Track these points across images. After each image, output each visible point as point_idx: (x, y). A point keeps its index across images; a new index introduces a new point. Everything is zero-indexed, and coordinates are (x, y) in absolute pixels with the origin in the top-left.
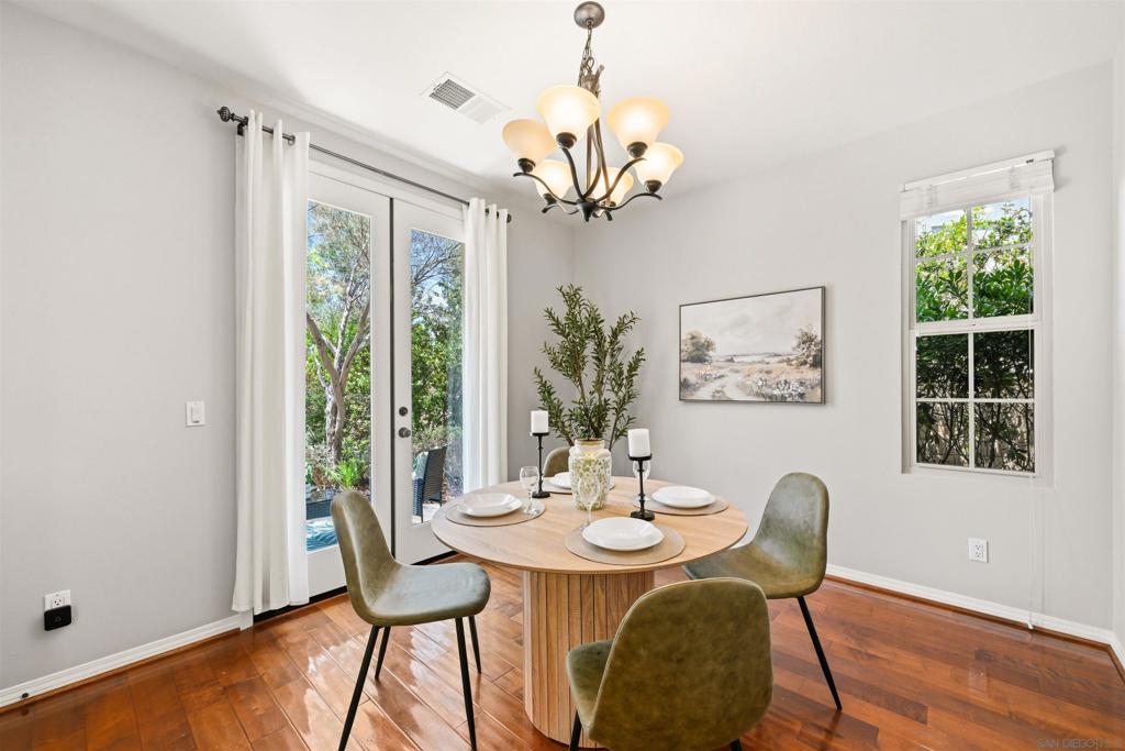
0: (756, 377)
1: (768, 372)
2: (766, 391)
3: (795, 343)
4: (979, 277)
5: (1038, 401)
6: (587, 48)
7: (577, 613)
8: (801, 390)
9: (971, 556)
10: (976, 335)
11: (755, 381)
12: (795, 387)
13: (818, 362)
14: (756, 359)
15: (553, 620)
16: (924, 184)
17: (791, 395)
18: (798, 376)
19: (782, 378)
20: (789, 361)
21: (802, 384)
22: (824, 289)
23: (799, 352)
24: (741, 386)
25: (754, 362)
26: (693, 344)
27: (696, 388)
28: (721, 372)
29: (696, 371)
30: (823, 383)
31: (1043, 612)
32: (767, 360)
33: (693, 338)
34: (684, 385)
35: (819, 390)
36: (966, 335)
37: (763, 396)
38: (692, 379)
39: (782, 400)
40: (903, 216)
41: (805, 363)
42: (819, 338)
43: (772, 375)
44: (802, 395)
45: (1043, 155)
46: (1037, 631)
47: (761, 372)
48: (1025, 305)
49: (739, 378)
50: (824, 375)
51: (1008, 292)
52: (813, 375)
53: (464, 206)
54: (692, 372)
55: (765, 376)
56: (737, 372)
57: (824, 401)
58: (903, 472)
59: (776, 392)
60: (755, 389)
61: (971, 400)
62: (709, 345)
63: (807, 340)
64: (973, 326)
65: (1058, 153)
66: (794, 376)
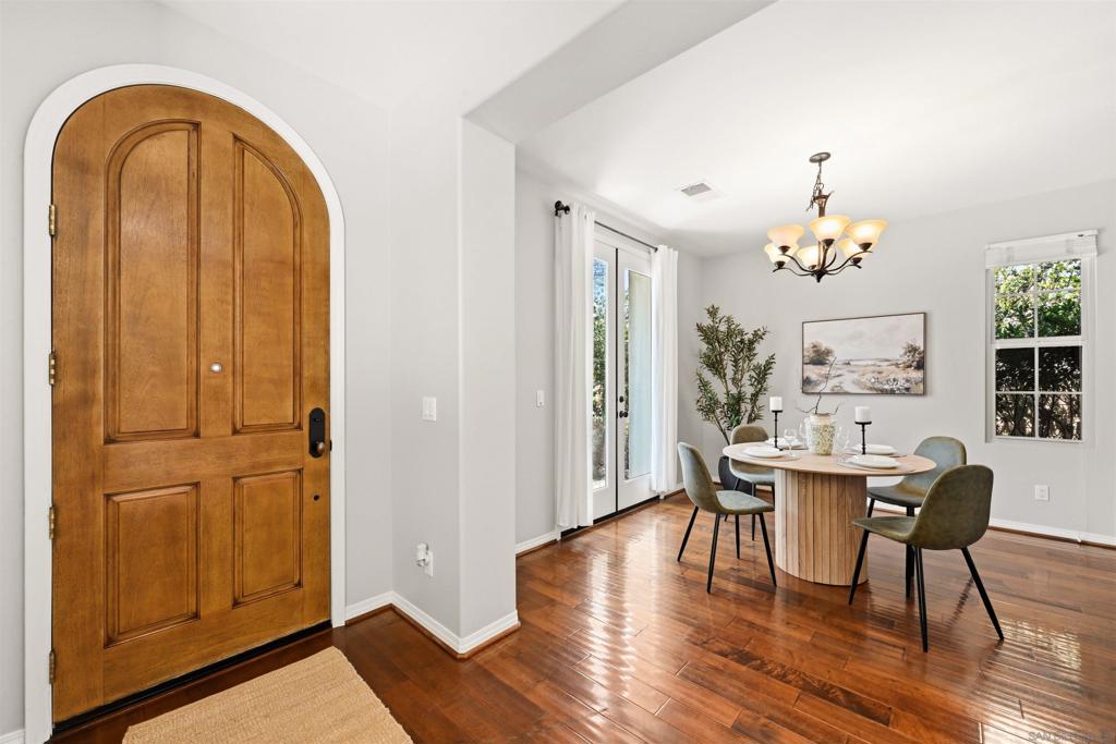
0: (869, 376)
1: (880, 373)
2: (878, 386)
3: (903, 351)
4: (1041, 309)
5: (1085, 394)
6: (819, 177)
7: (835, 510)
8: (907, 385)
9: (1037, 497)
10: (1040, 349)
11: (869, 378)
12: (902, 383)
13: (921, 366)
14: (870, 362)
15: (818, 515)
16: (1004, 246)
17: (899, 389)
18: (905, 376)
19: (892, 377)
20: (897, 365)
21: (907, 381)
22: (925, 314)
23: (905, 359)
24: (857, 383)
25: (867, 366)
26: (815, 351)
27: (817, 384)
28: (839, 372)
29: (817, 371)
30: (924, 381)
31: (1087, 531)
32: (878, 363)
33: (815, 346)
34: (806, 382)
35: (921, 386)
36: (1033, 349)
37: (876, 390)
38: (814, 377)
39: (892, 392)
40: (988, 267)
41: (910, 366)
42: (922, 349)
43: (884, 375)
44: (907, 389)
45: (1091, 232)
46: (1083, 543)
47: (874, 372)
48: (1074, 329)
49: (855, 376)
50: (925, 374)
51: (1063, 319)
52: (916, 375)
53: (652, 250)
54: (813, 372)
55: (876, 375)
56: (853, 372)
57: (924, 393)
58: (986, 441)
59: (886, 387)
60: (869, 385)
61: (1037, 393)
62: (828, 352)
63: (913, 350)
64: (1037, 343)
65: (1099, 231)
66: (901, 375)
